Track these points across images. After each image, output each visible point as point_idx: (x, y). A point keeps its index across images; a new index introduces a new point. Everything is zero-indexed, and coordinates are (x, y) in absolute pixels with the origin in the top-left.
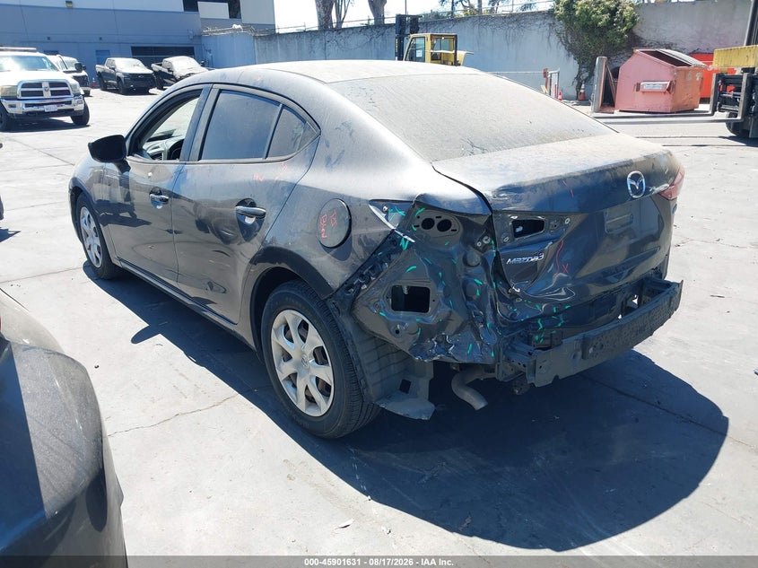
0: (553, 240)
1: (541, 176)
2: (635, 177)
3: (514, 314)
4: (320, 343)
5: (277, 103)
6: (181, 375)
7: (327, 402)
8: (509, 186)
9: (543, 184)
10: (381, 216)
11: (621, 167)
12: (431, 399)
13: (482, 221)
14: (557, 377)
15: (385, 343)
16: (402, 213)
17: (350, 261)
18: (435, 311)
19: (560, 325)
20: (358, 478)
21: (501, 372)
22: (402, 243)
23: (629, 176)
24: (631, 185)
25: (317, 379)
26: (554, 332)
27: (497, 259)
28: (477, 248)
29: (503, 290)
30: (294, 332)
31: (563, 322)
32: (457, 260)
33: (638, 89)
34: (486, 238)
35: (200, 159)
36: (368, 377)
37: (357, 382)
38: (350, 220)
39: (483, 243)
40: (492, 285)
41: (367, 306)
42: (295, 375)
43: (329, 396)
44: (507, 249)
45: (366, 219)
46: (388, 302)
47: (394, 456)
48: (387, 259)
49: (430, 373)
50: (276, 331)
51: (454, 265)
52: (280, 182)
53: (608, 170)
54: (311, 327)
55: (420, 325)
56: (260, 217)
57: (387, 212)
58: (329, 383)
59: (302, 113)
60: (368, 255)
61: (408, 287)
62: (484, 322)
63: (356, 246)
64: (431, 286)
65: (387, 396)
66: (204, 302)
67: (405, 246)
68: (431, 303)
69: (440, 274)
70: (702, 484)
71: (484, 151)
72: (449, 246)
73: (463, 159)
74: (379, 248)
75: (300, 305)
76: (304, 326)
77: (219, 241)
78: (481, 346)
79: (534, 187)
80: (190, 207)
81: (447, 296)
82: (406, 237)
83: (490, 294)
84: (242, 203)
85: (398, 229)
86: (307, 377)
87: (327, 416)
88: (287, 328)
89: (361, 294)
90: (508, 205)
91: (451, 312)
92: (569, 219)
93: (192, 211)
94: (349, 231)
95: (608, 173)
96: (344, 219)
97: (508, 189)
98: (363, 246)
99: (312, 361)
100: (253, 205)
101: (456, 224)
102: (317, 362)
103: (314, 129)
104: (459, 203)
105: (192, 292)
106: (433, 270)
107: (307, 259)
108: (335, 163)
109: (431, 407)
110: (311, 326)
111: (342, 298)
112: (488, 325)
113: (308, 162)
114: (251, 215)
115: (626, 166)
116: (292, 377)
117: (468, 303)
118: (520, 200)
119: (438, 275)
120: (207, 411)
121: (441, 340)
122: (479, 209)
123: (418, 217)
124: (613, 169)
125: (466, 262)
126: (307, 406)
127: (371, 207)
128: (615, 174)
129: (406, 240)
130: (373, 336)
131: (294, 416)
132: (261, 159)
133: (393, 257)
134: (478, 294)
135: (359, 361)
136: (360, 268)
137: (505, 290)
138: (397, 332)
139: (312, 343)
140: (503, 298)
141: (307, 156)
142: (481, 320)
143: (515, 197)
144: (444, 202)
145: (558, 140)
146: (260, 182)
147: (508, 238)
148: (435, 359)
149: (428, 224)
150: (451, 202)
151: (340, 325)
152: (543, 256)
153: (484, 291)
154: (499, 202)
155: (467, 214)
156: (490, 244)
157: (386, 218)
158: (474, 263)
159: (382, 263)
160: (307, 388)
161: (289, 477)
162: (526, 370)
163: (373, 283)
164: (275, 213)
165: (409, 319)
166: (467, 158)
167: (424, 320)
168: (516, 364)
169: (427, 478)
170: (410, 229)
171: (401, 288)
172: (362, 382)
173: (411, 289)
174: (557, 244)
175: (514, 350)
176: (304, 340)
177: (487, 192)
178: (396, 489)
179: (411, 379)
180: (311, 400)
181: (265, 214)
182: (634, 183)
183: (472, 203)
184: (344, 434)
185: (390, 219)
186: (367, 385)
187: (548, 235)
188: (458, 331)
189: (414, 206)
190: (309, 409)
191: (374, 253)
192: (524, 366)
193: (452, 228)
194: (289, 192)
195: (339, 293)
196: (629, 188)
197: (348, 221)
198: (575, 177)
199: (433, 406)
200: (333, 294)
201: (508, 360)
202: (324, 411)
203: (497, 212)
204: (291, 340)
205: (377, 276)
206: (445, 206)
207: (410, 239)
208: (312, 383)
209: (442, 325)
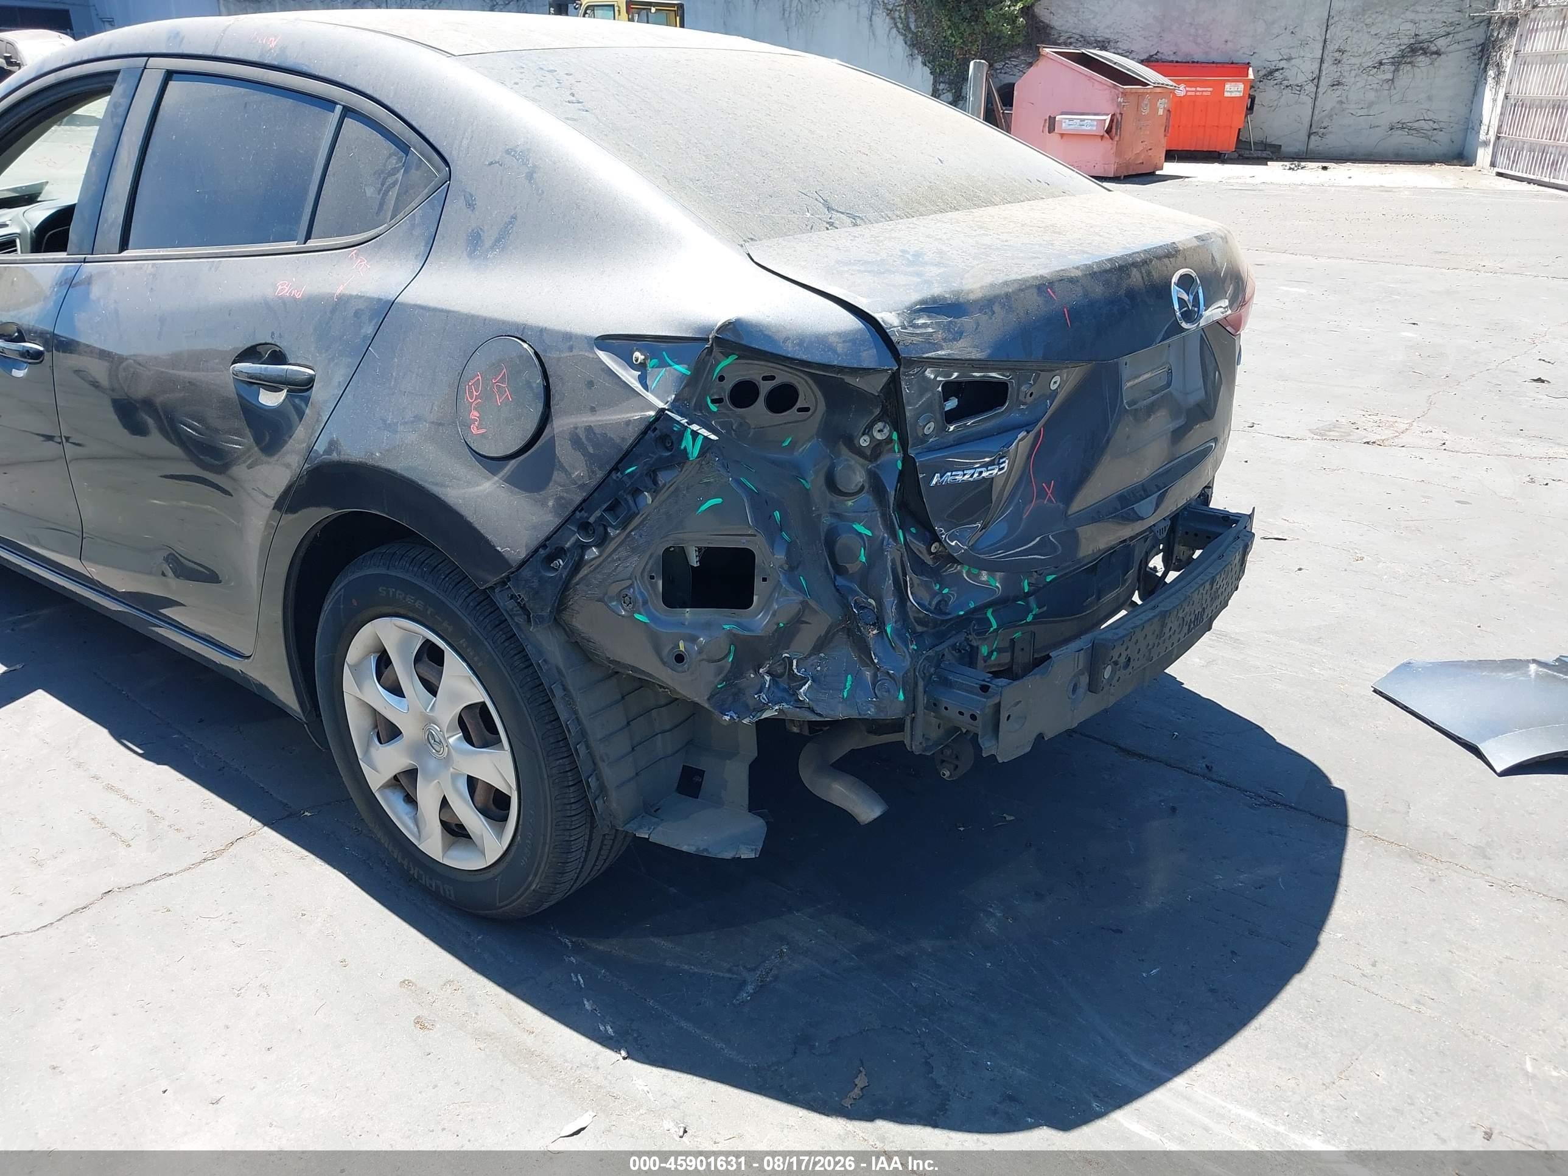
0: (1027, 426)
1: (1001, 278)
2: (1186, 282)
3: (944, 600)
4: (476, 694)
5: (328, 104)
6: (110, 788)
7: (500, 833)
8: (934, 300)
9: (1007, 295)
10: (630, 377)
11: (1159, 258)
12: (755, 805)
13: (874, 385)
14: (1041, 736)
15: (641, 683)
16: (682, 369)
17: (554, 489)
18: (765, 606)
19: (1030, 618)
20: (588, 1005)
21: (919, 733)
22: (687, 442)
23: (1175, 279)
24: (1180, 300)
25: (472, 782)
26: (1018, 635)
27: (909, 474)
28: (859, 451)
29: (919, 546)
30: (403, 670)
31: (1036, 611)
32: (813, 482)
33: (1052, 129)
34: (880, 425)
35: (124, 245)
36: (604, 767)
37: (579, 782)
38: (547, 389)
39: (872, 437)
40: (895, 537)
41: (600, 600)
42: (411, 774)
43: (505, 819)
44: (931, 450)
45: (590, 384)
46: (654, 586)
47: (664, 944)
48: (648, 481)
49: (750, 748)
50: (354, 669)
51: (806, 493)
52: (350, 297)
53: (1134, 264)
54: (451, 658)
55: (733, 638)
56: (301, 388)
57: (642, 367)
58: (504, 789)
59: (397, 126)
60: (600, 475)
61: (699, 549)
62: (880, 623)
63: (564, 452)
64: (758, 545)
65: (650, 809)
66: (152, 604)
67: (694, 452)
68: (758, 584)
69: (777, 514)
70: (1325, 937)
71: (855, 220)
72: (793, 446)
73: (814, 236)
74: (627, 457)
75: (419, 604)
76: (430, 656)
77: (176, 450)
78: (875, 676)
79: (988, 304)
80: (99, 370)
81: (793, 566)
82: (695, 427)
83: (892, 554)
84: (250, 354)
85: (675, 406)
86: (446, 777)
87: (503, 865)
88: (383, 661)
89: (584, 571)
90: (937, 347)
91: (805, 604)
92: (1057, 378)
93: (104, 381)
94: (545, 419)
95: (1134, 271)
96: (528, 384)
97: (933, 307)
98: (585, 453)
99: (455, 739)
100: (278, 357)
101: (809, 394)
102: (468, 739)
103: (432, 167)
104: (821, 341)
105: (121, 582)
106: (761, 505)
107: (435, 490)
108: (492, 248)
109: (757, 826)
110: (450, 656)
111: (535, 584)
112: (889, 630)
113: (422, 248)
114: (273, 384)
115: (1168, 256)
116: (403, 781)
117: (840, 581)
118: (959, 335)
119: (771, 517)
120: (186, 874)
121: (780, 670)
122: (869, 357)
123: (721, 378)
124: (1145, 262)
125: (831, 483)
126: (447, 847)
127: (603, 356)
128: (1149, 273)
129: (695, 434)
130: (614, 672)
131: (414, 872)
132: (292, 245)
133: (663, 477)
134: (863, 559)
135: (583, 733)
136: (579, 508)
137: (922, 547)
138: (680, 658)
139: (455, 696)
140: (920, 567)
141: (416, 233)
142: (871, 618)
143: (948, 328)
144: (787, 339)
145: (1005, 201)
146: (295, 299)
147: (932, 425)
148: (766, 715)
149: (744, 394)
150: (802, 341)
151: (529, 649)
152: (1006, 465)
153: (876, 552)
154: (916, 339)
155: (841, 369)
156: (889, 440)
157: (642, 380)
158: (853, 488)
159: (636, 492)
160: (444, 803)
161: (420, 1023)
162: (978, 727)
163: (612, 546)
164: (340, 375)
165: (707, 626)
166: (824, 236)
167: (744, 628)
168: (952, 713)
169: (750, 988)
170: (701, 406)
171: (682, 552)
172: (592, 781)
173: (707, 554)
174: (1032, 434)
175: (946, 683)
176: (433, 690)
177: (888, 318)
178: (683, 1024)
179: (703, 763)
180: (455, 831)
181: (311, 381)
182: (1185, 297)
183: (853, 341)
184: (546, 905)
185: (653, 384)
186: (603, 789)
187: (1015, 416)
188: (821, 645)
189: (710, 350)
190: (453, 853)
191: (615, 469)
192: (973, 717)
193: (799, 405)
194: (376, 321)
195: (526, 572)
196: (1176, 307)
197: (541, 391)
198: (1072, 281)
199: (761, 822)
200: (511, 573)
201: (934, 705)
202: (494, 854)
203: (911, 362)
204: (396, 690)
205: (624, 525)
206: (790, 350)
207: (704, 432)
208: (457, 790)
209: (784, 635)
